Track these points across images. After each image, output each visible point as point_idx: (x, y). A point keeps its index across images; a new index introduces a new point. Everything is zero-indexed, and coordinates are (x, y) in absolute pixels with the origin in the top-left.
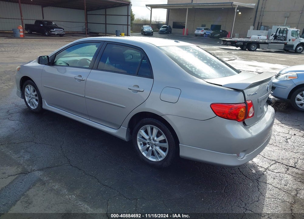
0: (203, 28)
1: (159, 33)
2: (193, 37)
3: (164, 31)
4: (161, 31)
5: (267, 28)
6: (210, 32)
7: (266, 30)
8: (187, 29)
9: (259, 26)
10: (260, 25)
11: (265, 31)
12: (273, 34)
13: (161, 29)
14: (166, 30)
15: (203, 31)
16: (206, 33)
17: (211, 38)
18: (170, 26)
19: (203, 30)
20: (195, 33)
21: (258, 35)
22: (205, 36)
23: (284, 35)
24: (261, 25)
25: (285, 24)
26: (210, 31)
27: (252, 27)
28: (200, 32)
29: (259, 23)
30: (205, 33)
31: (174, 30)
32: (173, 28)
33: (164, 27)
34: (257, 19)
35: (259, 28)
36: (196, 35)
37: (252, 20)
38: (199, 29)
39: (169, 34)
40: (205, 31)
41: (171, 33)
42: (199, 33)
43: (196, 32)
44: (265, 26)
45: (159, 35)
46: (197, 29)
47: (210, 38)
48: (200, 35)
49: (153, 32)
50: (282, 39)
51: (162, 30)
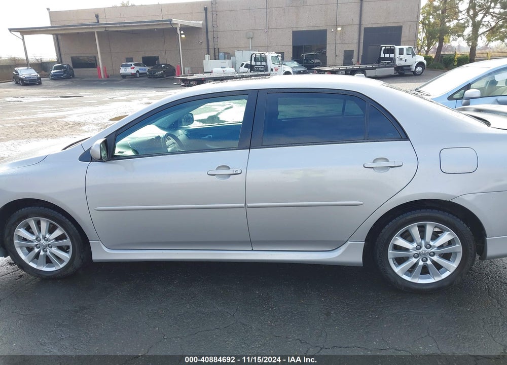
0: (133, 63)
1: (52, 79)
2: (120, 81)
3: (62, 75)
4: (54, 75)
5: (228, 56)
6: (145, 70)
7: (228, 59)
8: (105, 68)
9: (217, 54)
10: (217, 51)
11: (227, 61)
12: (243, 64)
13: (53, 71)
14: (64, 72)
15: (133, 68)
16: (140, 72)
17: (151, 78)
18: (68, 65)
19: (133, 66)
20: (120, 72)
21: (222, 68)
22: (138, 76)
23: (264, 63)
24: (219, 53)
25: (250, 48)
26: (144, 68)
27: (207, 56)
28: (129, 71)
29: (215, 49)
30: (138, 71)
31: (77, 71)
32: (74, 68)
33: (56, 68)
34: (211, 44)
35: (217, 57)
36: (124, 76)
37: (204, 45)
38: (127, 66)
39: (71, 78)
40: (137, 68)
41: (73, 76)
42: (127, 72)
43: (123, 71)
44: (225, 53)
45: (52, 82)
46: (123, 66)
47: (149, 78)
48: (130, 75)
49: (40, 79)
50: (262, 69)
51: (55, 72)
